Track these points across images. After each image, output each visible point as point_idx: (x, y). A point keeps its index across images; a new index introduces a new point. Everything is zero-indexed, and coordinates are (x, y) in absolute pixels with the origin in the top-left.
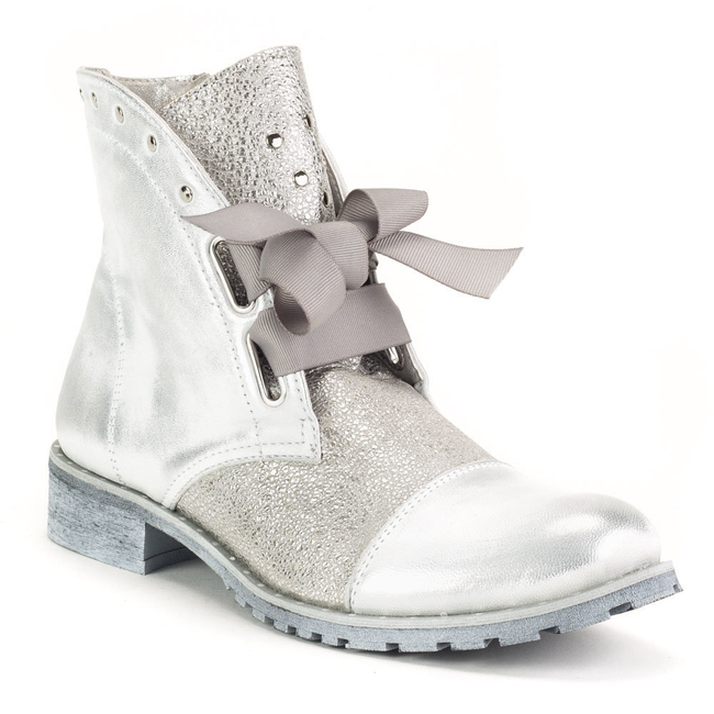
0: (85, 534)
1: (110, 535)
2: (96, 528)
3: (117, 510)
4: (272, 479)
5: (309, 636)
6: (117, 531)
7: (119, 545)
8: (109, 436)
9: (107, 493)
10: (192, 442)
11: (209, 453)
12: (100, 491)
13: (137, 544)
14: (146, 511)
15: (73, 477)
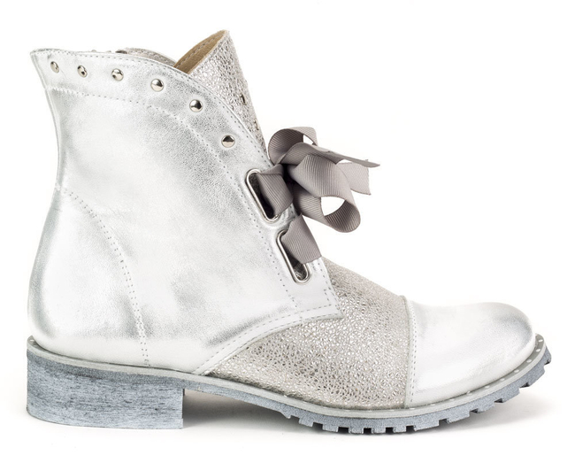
0: (115, 412)
1: (144, 407)
2: (127, 405)
3: (150, 387)
4: (314, 334)
5: (384, 431)
6: (153, 402)
7: (155, 412)
8: (140, 332)
9: (139, 375)
10: (233, 321)
11: (254, 327)
12: (131, 376)
13: (174, 407)
14: (183, 381)
15: (97, 371)
